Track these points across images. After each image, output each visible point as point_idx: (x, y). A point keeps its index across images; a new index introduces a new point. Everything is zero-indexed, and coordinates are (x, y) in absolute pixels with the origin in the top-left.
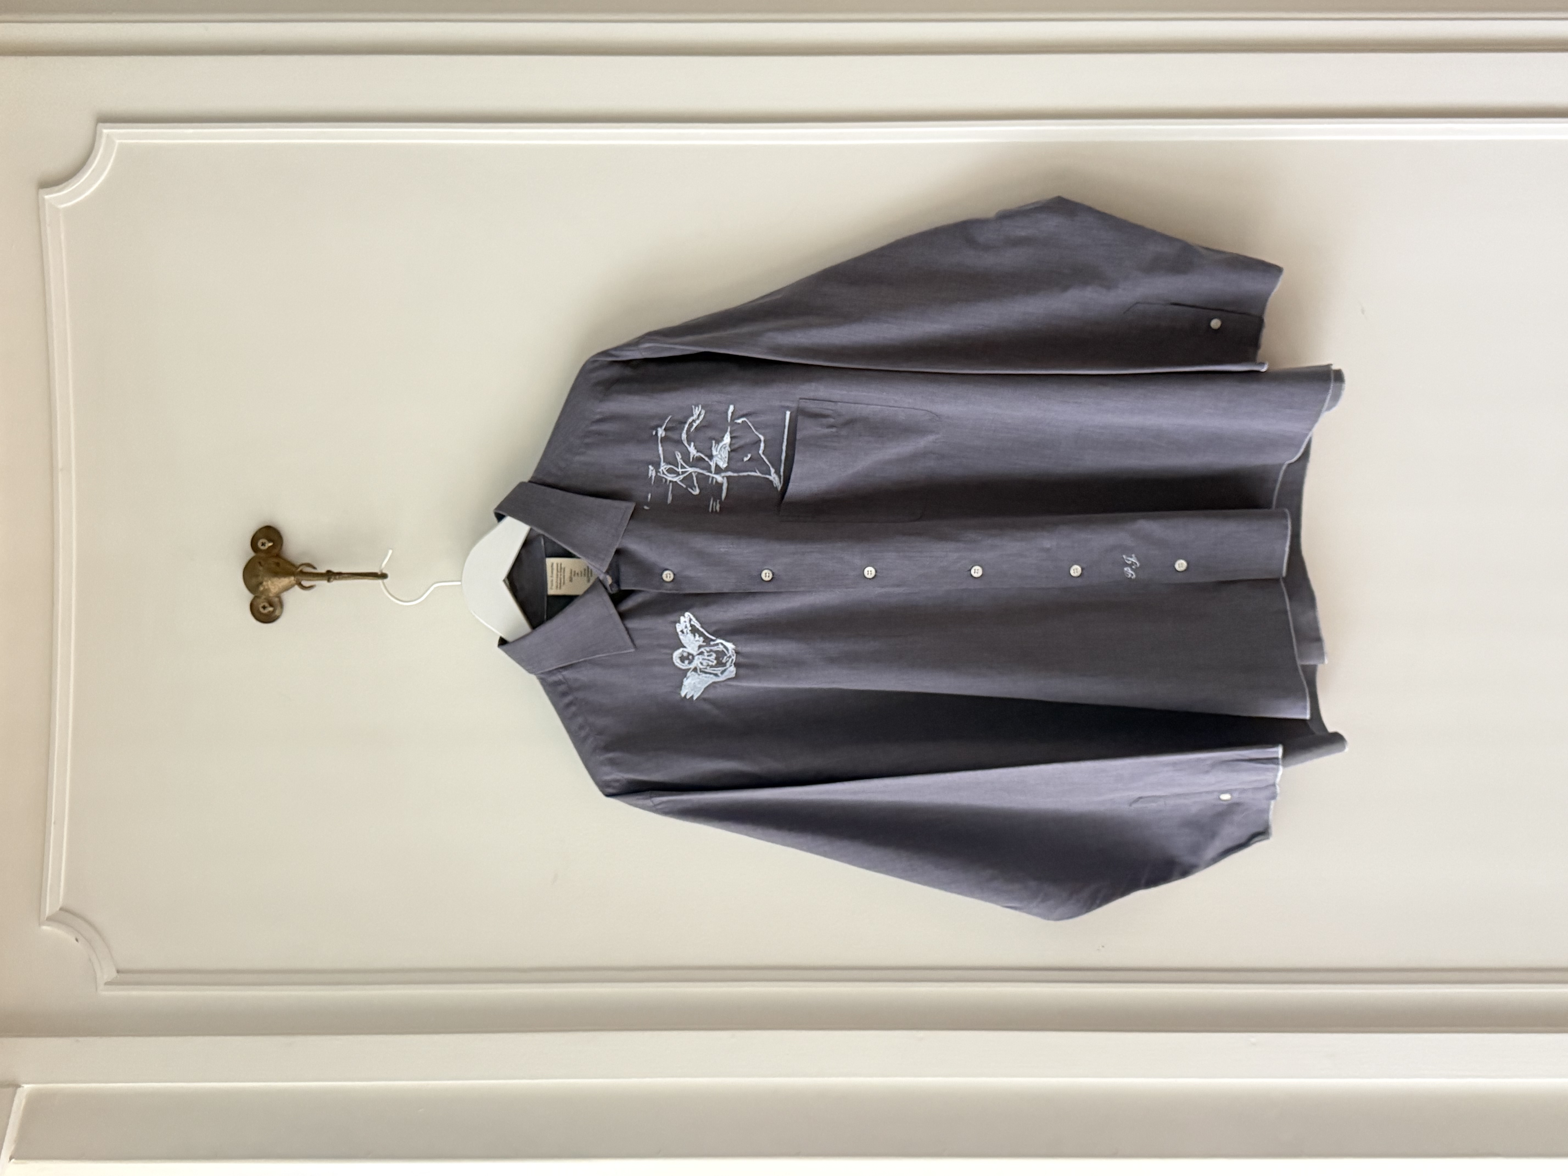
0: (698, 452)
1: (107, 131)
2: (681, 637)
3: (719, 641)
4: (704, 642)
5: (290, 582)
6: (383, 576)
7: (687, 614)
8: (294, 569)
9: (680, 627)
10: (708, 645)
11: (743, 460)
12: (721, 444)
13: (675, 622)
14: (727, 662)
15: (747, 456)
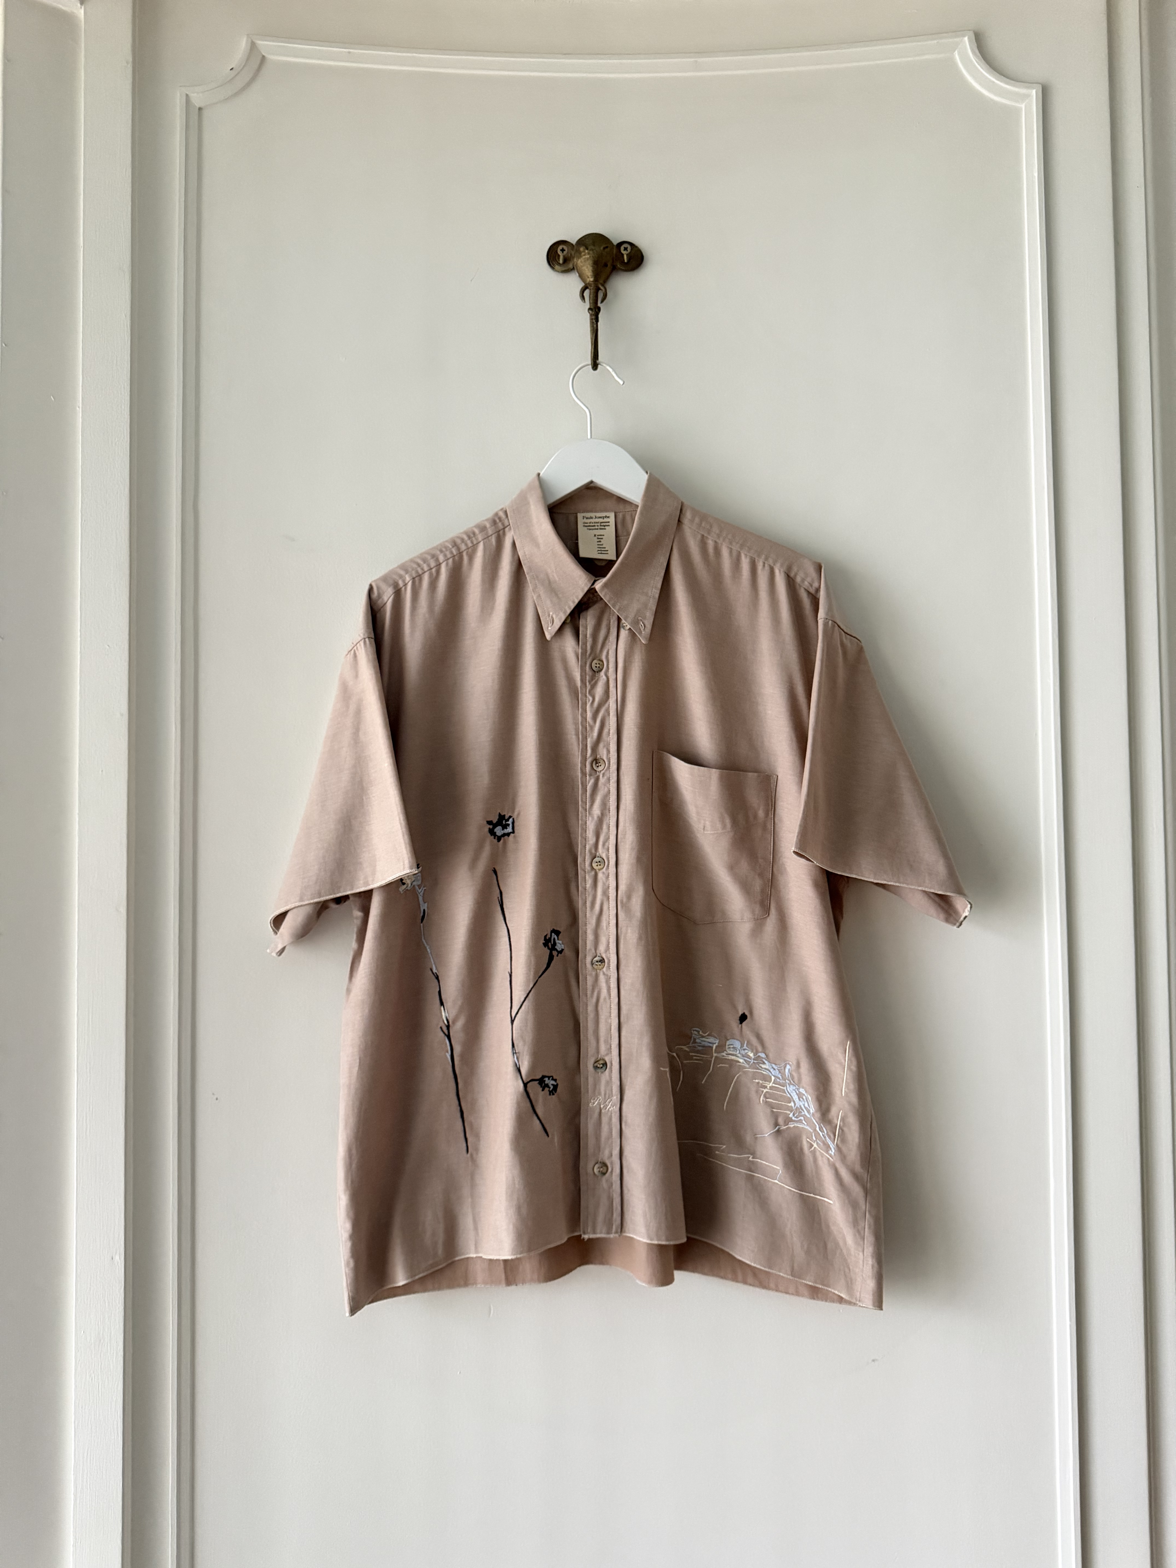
1: (1034, 93)
5: (588, 277)
6: (595, 366)
8: (601, 281)
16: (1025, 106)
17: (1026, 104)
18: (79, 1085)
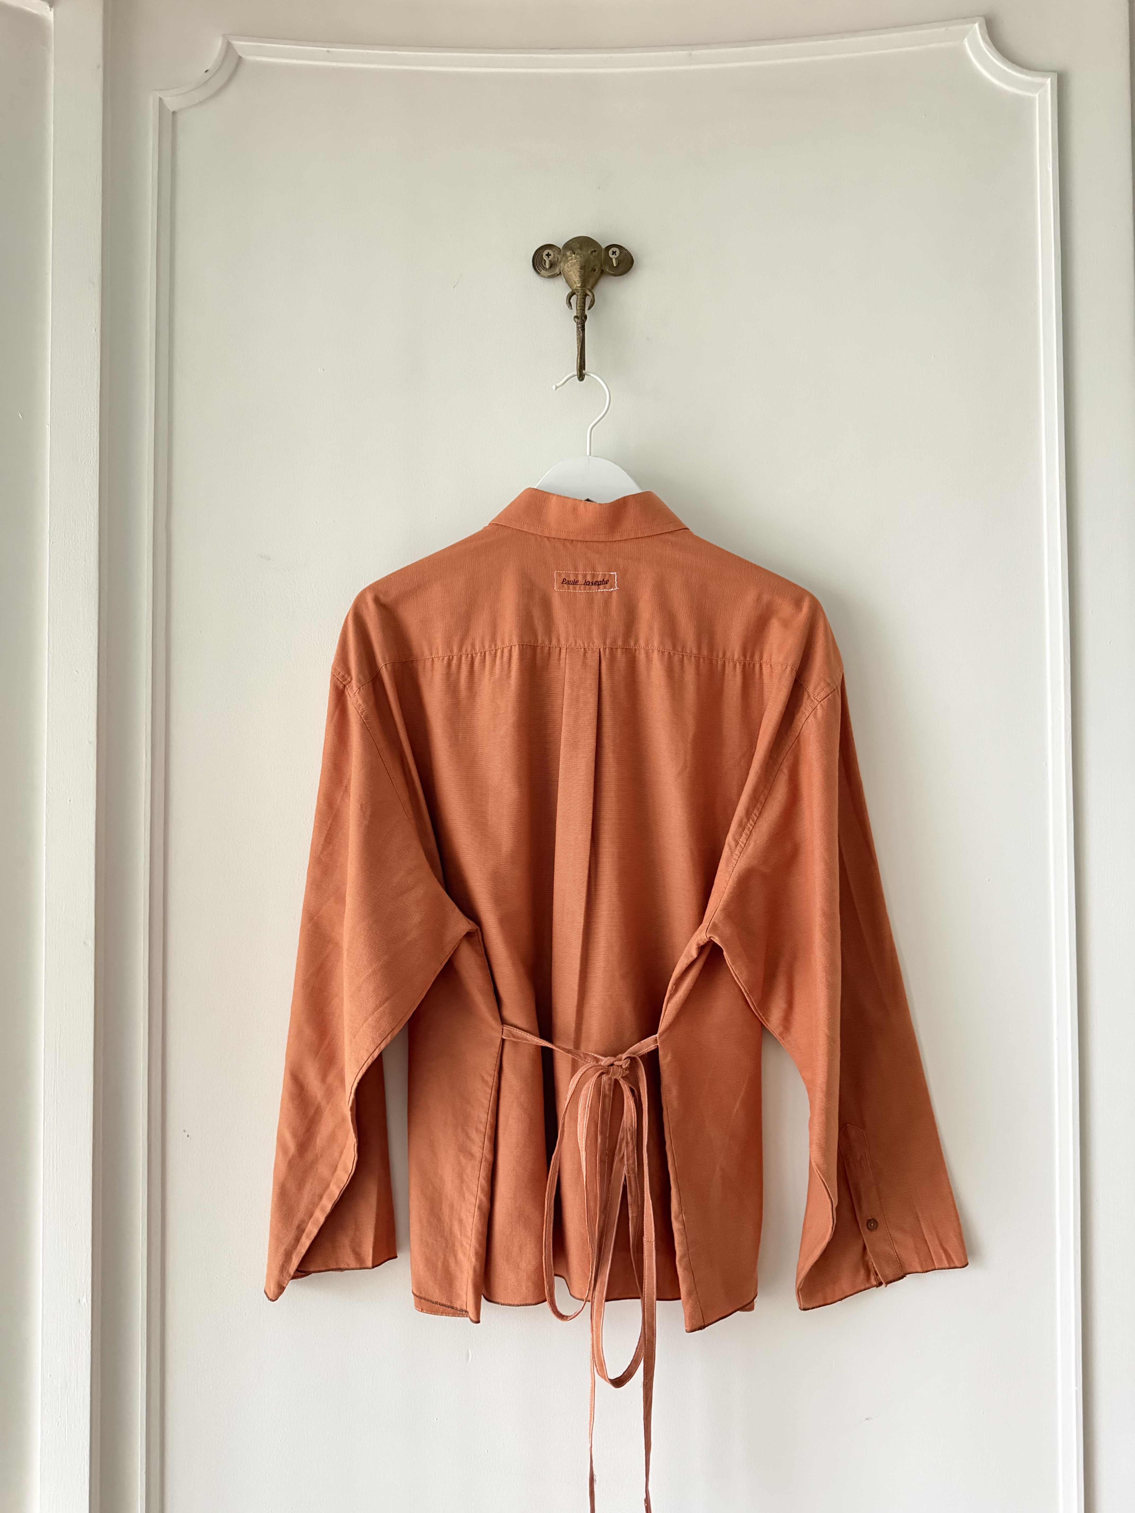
1: (1048, 82)
5: (575, 283)
6: (581, 377)
8: (589, 287)
16: (1039, 97)
17: (1039, 95)
18: (45, 1123)
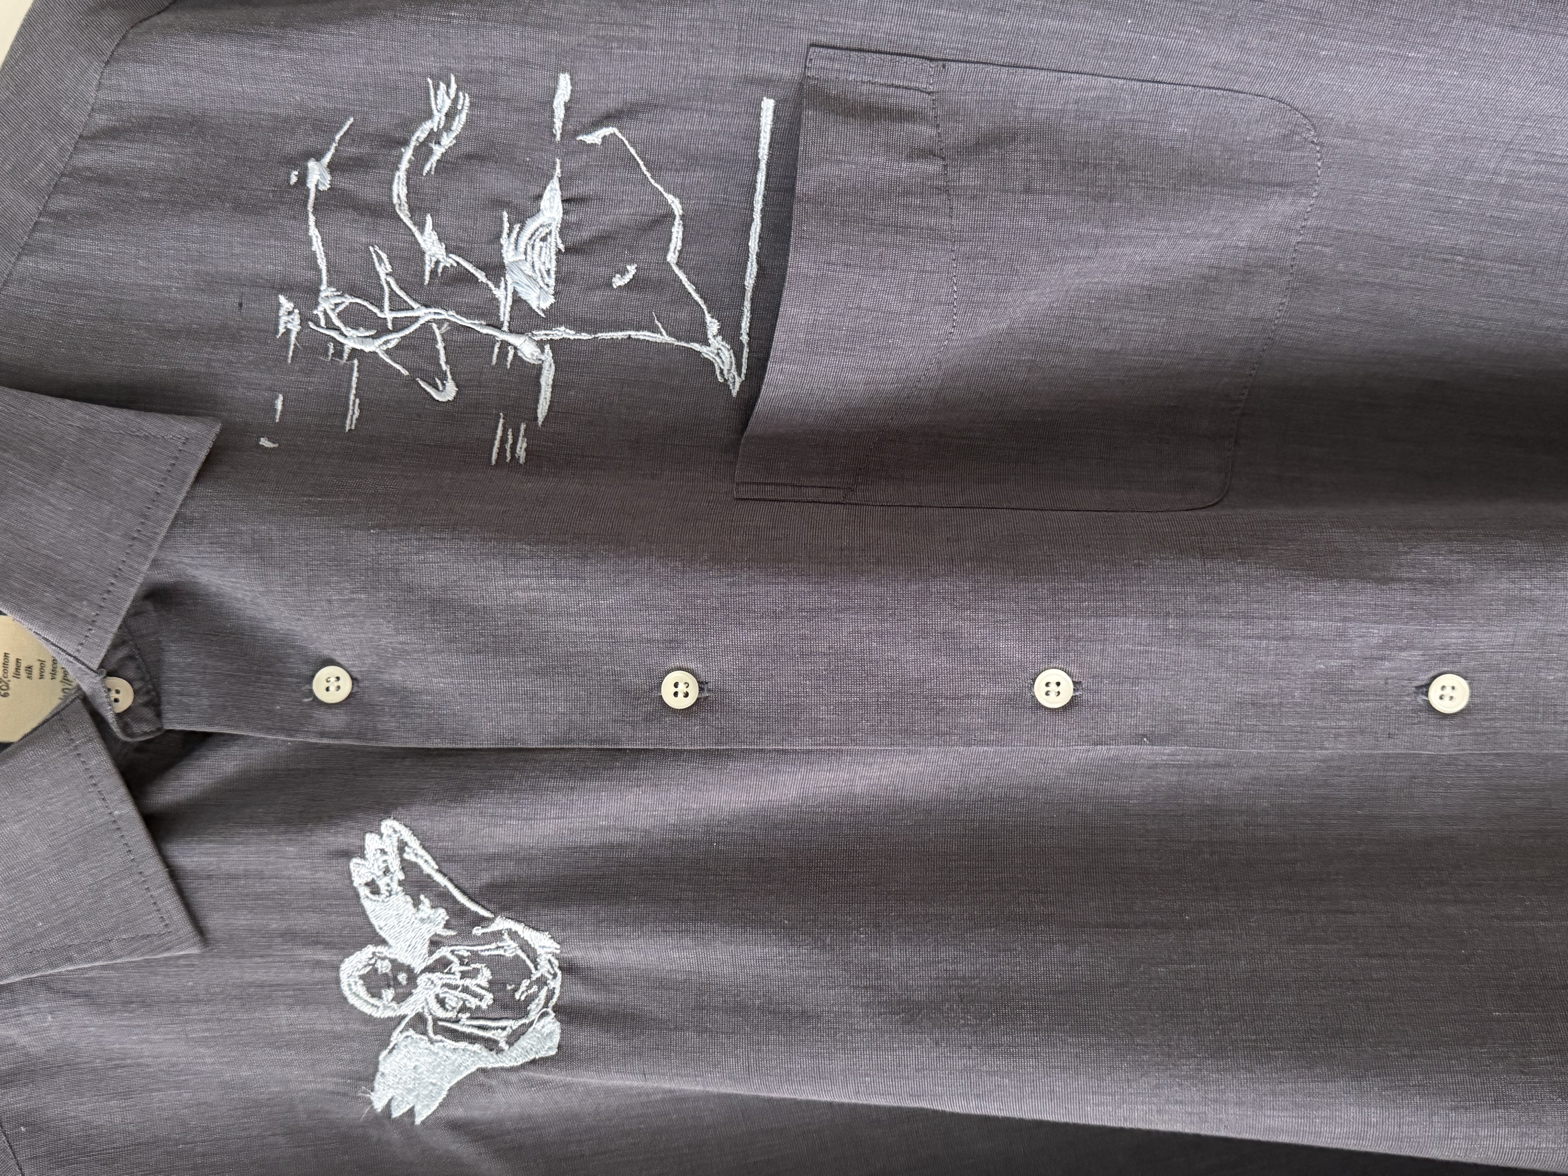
0: (448, 251)
2: (369, 904)
3: (501, 924)
4: (447, 926)
7: (388, 825)
9: (363, 871)
10: (464, 936)
11: (611, 285)
12: (532, 225)
13: (347, 855)
14: (530, 999)
15: (623, 272)
